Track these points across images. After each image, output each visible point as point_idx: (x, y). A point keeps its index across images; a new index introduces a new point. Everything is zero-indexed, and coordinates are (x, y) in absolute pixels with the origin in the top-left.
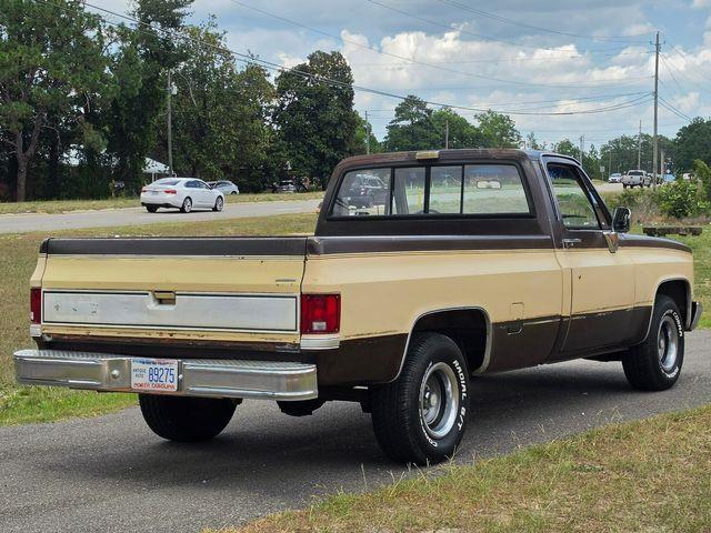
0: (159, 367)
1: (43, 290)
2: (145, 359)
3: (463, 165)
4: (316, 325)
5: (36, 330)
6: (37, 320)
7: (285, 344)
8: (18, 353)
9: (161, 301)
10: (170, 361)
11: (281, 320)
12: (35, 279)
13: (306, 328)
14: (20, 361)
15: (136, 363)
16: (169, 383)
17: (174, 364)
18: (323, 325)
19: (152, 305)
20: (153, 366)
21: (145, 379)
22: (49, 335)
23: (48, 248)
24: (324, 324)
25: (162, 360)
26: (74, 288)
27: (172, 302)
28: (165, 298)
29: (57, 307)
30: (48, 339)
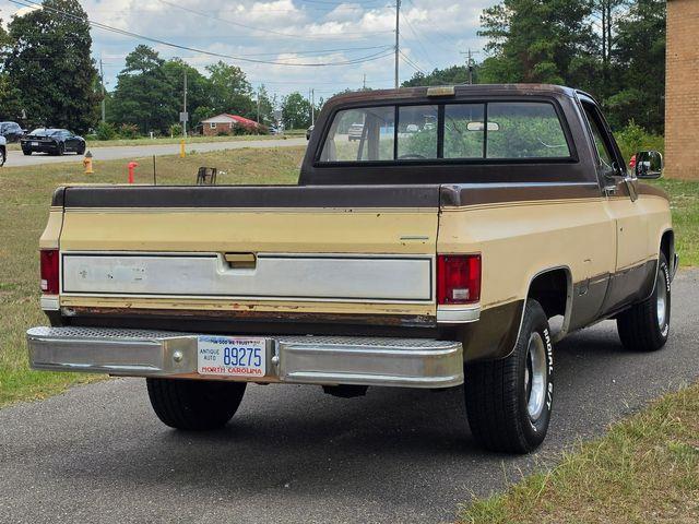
0: (238, 346)
1: (61, 252)
2: (217, 337)
3: (486, 102)
4: (456, 293)
5: (51, 302)
6: (53, 288)
7: (415, 316)
8: (31, 331)
9: (231, 265)
10: (255, 339)
11: (411, 287)
12: (48, 239)
13: (443, 297)
14: (34, 342)
15: (204, 343)
16: (252, 367)
17: (261, 343)
18: (464, 293)
19: (223, 271)
20: (231, 346)
21: (219, 362)
22: (71, 308)
23: (65, 199)
24: (466, 291)
25: (243, 339)
26: (106, 249)
27: (252, 265)
28: (240, 260)
29: (84, 273)
30: (69, 313)
